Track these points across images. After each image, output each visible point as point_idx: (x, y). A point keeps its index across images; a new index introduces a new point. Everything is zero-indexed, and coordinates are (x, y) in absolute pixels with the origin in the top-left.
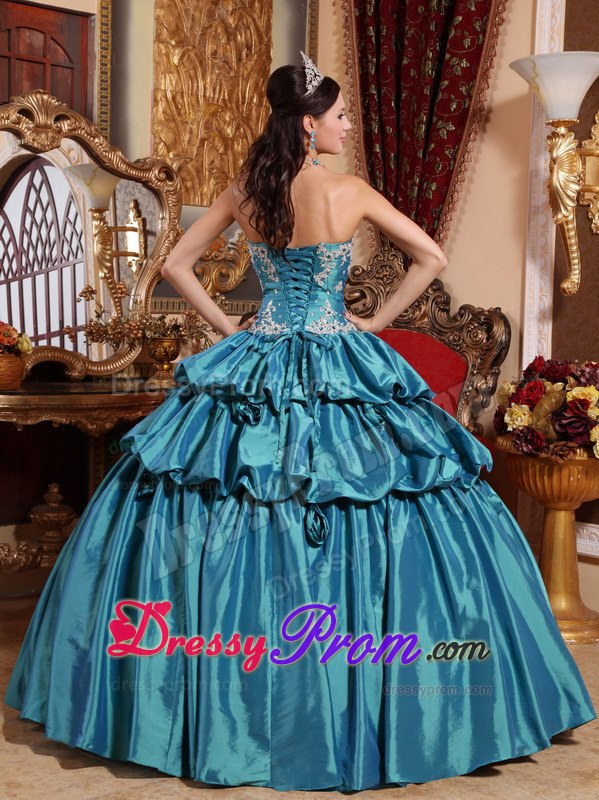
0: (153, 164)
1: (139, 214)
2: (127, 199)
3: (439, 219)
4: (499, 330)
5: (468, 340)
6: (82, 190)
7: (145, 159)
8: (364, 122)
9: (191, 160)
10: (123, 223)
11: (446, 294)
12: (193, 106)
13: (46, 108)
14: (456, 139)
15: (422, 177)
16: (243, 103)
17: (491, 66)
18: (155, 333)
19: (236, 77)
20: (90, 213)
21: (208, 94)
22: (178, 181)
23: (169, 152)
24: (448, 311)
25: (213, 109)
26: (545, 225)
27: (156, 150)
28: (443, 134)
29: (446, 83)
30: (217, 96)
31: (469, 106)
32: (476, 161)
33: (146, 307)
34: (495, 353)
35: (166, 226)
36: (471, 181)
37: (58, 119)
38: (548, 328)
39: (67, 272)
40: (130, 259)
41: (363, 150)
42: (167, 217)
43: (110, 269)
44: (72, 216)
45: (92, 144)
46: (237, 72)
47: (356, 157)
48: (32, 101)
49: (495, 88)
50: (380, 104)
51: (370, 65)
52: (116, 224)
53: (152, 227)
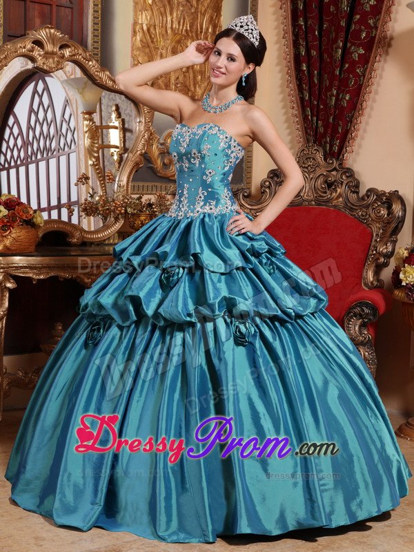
1: (119, 115)
2: (110, 104)
3: (351, 122)
4: (397, 208)
5: (373, 215)
6: (75, 96)
8: (294, 47)
10: (107, 122)
11: (357, 180)
12: (163, 36)
13: (52, 39)
14: (366, 60)
15: (338, 90)
16: (201, 32)
17: (393, 4)
18: (134, 210)
19: (196, 12)
20: (81, 115)
21: (174, 26)
24: (358, 193)
25: (178, 37)
28: (355, 57)
29: (358, 17)
30: (181, 28)
31: (376, 35)
32: (381, 77)
33: (127, 190)
34: (393, 225)
35: (142, 128)
36: (377, 93)
37: (62, 47)
39: (63, 159)
40: (112, 150)
41: (293, 68)
42: (143, 121)
43: (97, 158)
44: (67, 117)
45: (87, 66)
46: (197, 9)
47: (288, 73)
48: (42, 34)
49: (396, 20)
50: (306, 33)
51: (299, 2)
52: (101, 123)
53: (129, 125)
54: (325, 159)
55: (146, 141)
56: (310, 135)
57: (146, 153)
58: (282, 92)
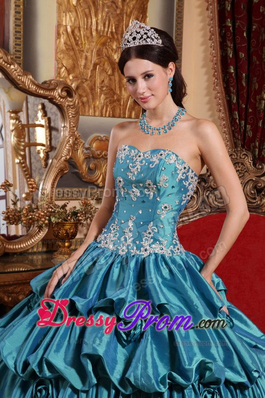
0: (57, 85)
1: (45, 114)
2: (36, 102)
7: (50, 81)
8: (221, 48)
9: (86, 80)
10: (33, 121)
12: (88, 38)
18: (58, 219)
19: (121, 14)
20: (9, 114)
21: (99, 28)
22: (76, 97)
23: (69, 74)
25: (103, 40)
27: (59, 73)
30: (106, 30)
35: (67, 133)
40: (39, 148)
41: (220, 71)
42: (68, 126)
43: (24, 157)
45: (8, 70)
46: (122, 10)
47: (214, 75)
50: (234, 34)
51: (227, 2)
52: (28, 121)
53: (55, 124)
54: (255, 164)
55: (71, 147)
56: (238, 139)
57: (71, 158)
58: (207, 95)
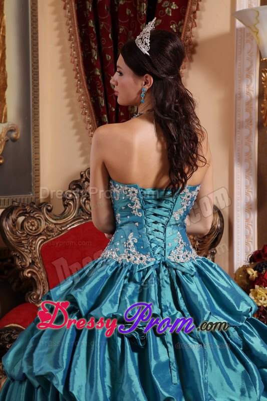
17: (198, 9)
26: (249, 137)
34: (213, 237)
38: (254, 217)
41: (83, 72)
47: (76, 77)
50: (98, 36)
51: (88, 2)
58: (68, 96)
